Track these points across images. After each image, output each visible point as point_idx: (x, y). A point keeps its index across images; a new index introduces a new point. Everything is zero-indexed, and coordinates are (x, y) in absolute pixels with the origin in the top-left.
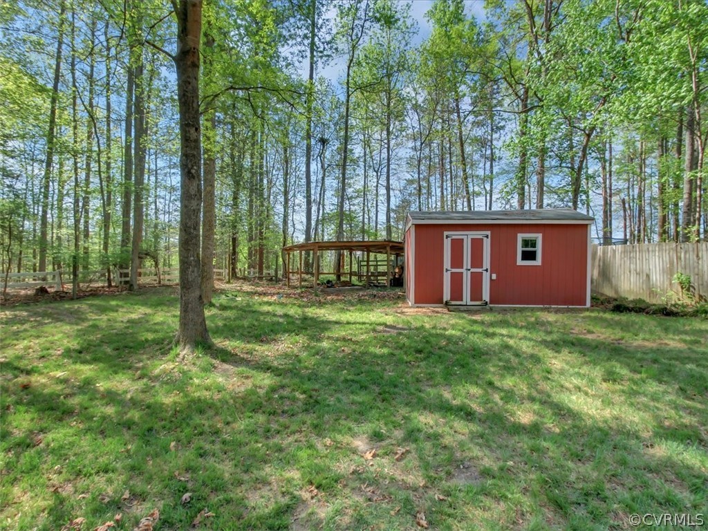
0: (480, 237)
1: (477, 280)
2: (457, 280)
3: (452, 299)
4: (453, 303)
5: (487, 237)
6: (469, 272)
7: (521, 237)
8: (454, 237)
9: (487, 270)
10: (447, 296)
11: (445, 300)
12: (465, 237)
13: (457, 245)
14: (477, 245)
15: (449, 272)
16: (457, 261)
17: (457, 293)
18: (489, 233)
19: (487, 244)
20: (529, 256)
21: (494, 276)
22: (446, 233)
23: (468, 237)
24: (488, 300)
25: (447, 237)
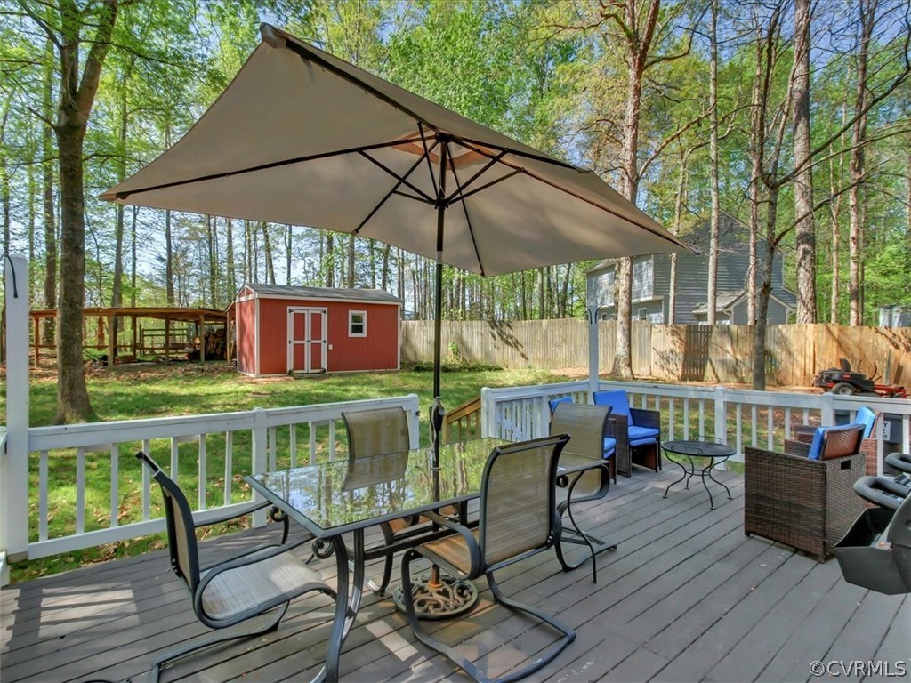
0: (319, 312)
1: (316, 350)
2: (299, 350)
3: (295, 369)
4: (296, 372)
5: (325, 312)
6: (310, 344)
7: (351, 313)
8: (296, 312)
9: (324, 342)
10: (290, 366)
11: (288, 369)
12: (306, 312)
13: (299, 319)
14: (316, 319)
15: (292, 344)
16: (299, 334)
17: (299, 363)
18: (326, 309)
19: (325, 318)
20: (358, 329)
21: (331, 347)
22: (289, 308)
23: (309, 312)
24: (326, 368)
25: (290, 311)
